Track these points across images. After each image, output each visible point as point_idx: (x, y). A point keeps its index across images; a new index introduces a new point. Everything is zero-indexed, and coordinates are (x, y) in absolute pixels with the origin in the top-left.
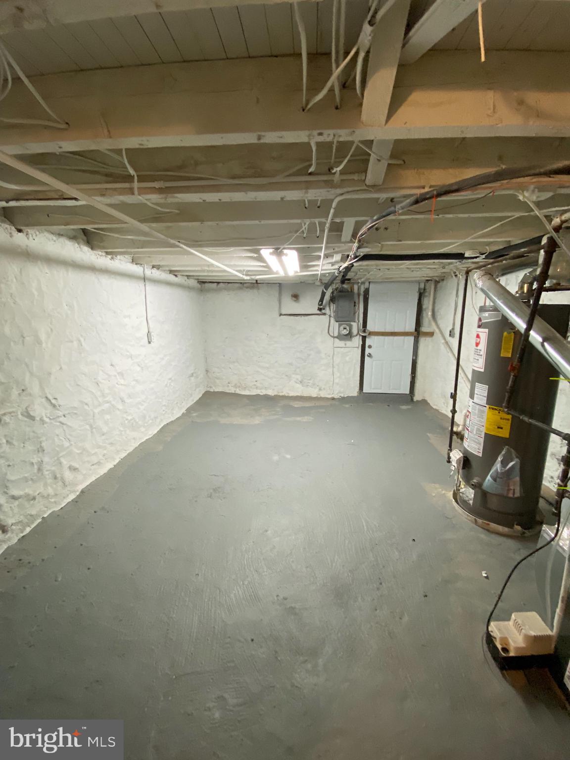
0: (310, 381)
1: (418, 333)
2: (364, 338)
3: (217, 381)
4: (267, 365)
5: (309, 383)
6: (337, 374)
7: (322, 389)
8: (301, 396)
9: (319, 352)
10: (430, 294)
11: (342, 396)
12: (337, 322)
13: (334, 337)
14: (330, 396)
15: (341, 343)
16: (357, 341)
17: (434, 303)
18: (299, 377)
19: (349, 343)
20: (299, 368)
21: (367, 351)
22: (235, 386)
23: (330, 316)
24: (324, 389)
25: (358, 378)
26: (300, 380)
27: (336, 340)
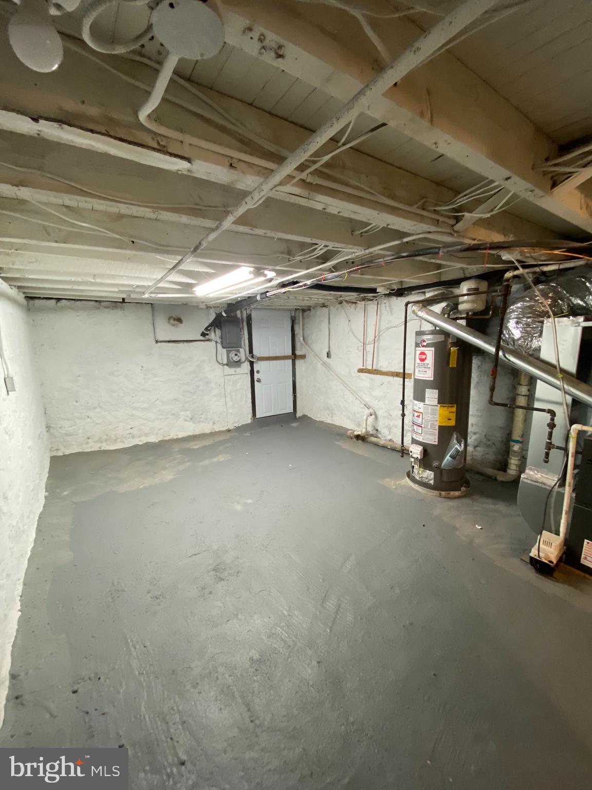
0: (202, 416)
1: (294, 357)
2: (252, 363)
3: (69, 438)
4: (145, 405)
5: (200, 418)
6: (230, 404)
7: (216, 422)
8: (193, 435)
9: (208, 382)
10: (299, 321)
11: (237, 426)
12: (224, 348)
13: (223, 365)
14: (225, 429)
15: (231, 371)
16: (246, 367)
17: (303, 330)
18: (188, 413)
19: (238, 370)
20: (187, 402)
21: (256, 376)
22: (100, 440)
23: (216, 342)
24: (218, 422)
25: (250, 405)
26: (190, 416)
27: (226, 367)
